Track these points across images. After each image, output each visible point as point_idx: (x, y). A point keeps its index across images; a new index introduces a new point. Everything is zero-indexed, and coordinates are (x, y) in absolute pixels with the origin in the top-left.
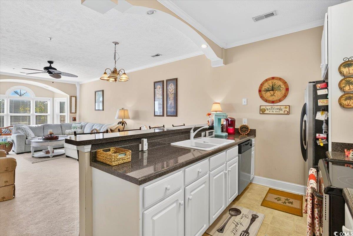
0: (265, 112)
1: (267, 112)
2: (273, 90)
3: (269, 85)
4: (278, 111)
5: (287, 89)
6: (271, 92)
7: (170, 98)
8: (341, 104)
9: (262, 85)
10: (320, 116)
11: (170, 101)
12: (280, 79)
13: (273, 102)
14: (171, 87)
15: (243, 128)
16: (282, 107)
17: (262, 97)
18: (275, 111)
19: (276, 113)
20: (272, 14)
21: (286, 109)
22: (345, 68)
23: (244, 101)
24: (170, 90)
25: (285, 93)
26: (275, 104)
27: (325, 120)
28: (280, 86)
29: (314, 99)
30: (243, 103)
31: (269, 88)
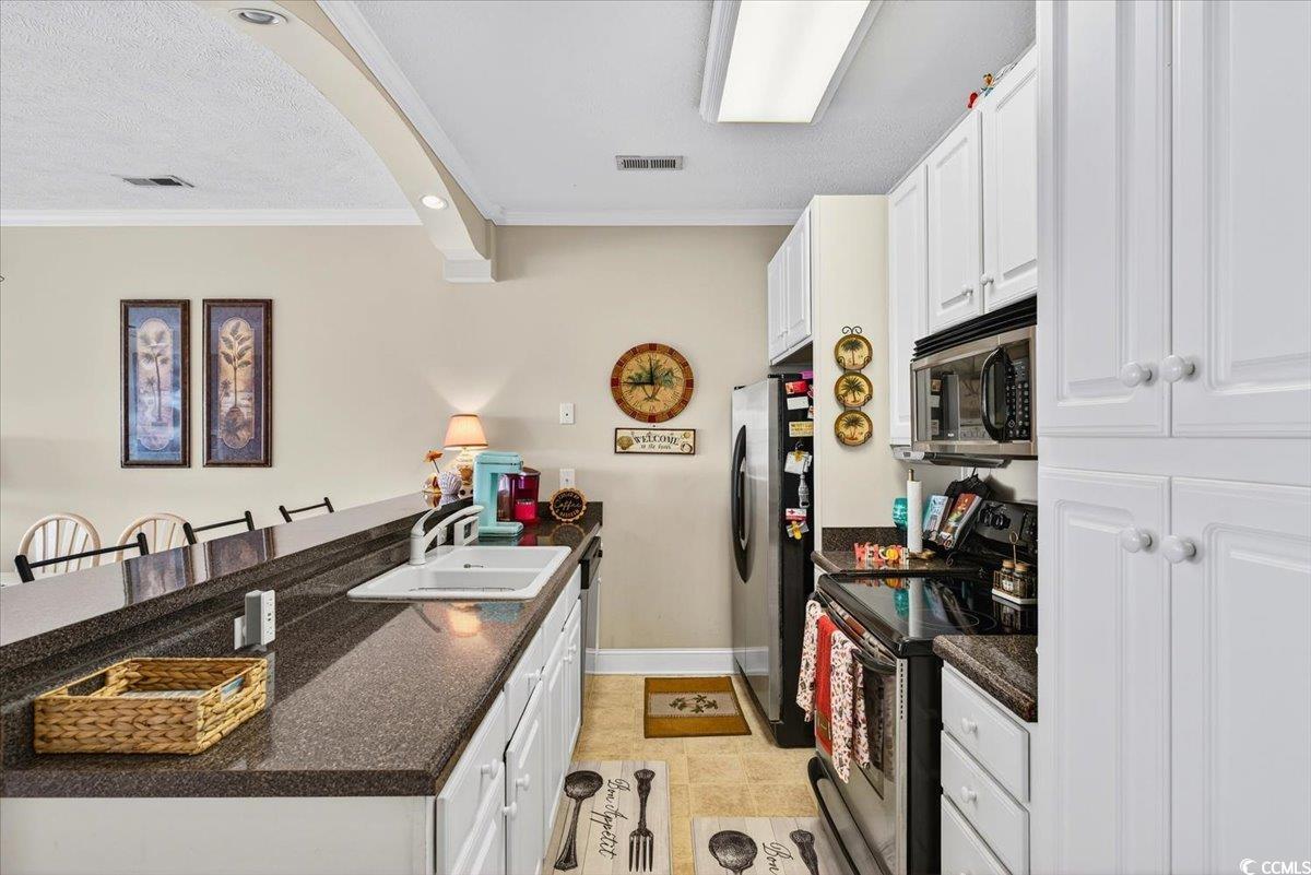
0: (631, 449)
1: (635, 447)
2: (651, 383)
3: (642, 367)
4: (666, 443)
5: (690, 384)
6: (646, 387)
7: (226, 385)
8: (840, 438)
9: (621, 364)
10: (795, 464)
11: (227, 395)
12: (671, 352)
13: (652, 419)
14: (237, 335)
15: (563, 501)
16: (677, 434)
17: (620, 401)
18: (656, 444)
19: (659, 451)
20: (670, 164)
21: (685, 440)
22: (847, 350)
23: (563, 412)
24: (231, 347)
25: (684, 395)
26: (658, 425)
27: (804, 473)
28: (670, 371)
29: (780, 420)
30: (563, 419)
31: (640, 376)
